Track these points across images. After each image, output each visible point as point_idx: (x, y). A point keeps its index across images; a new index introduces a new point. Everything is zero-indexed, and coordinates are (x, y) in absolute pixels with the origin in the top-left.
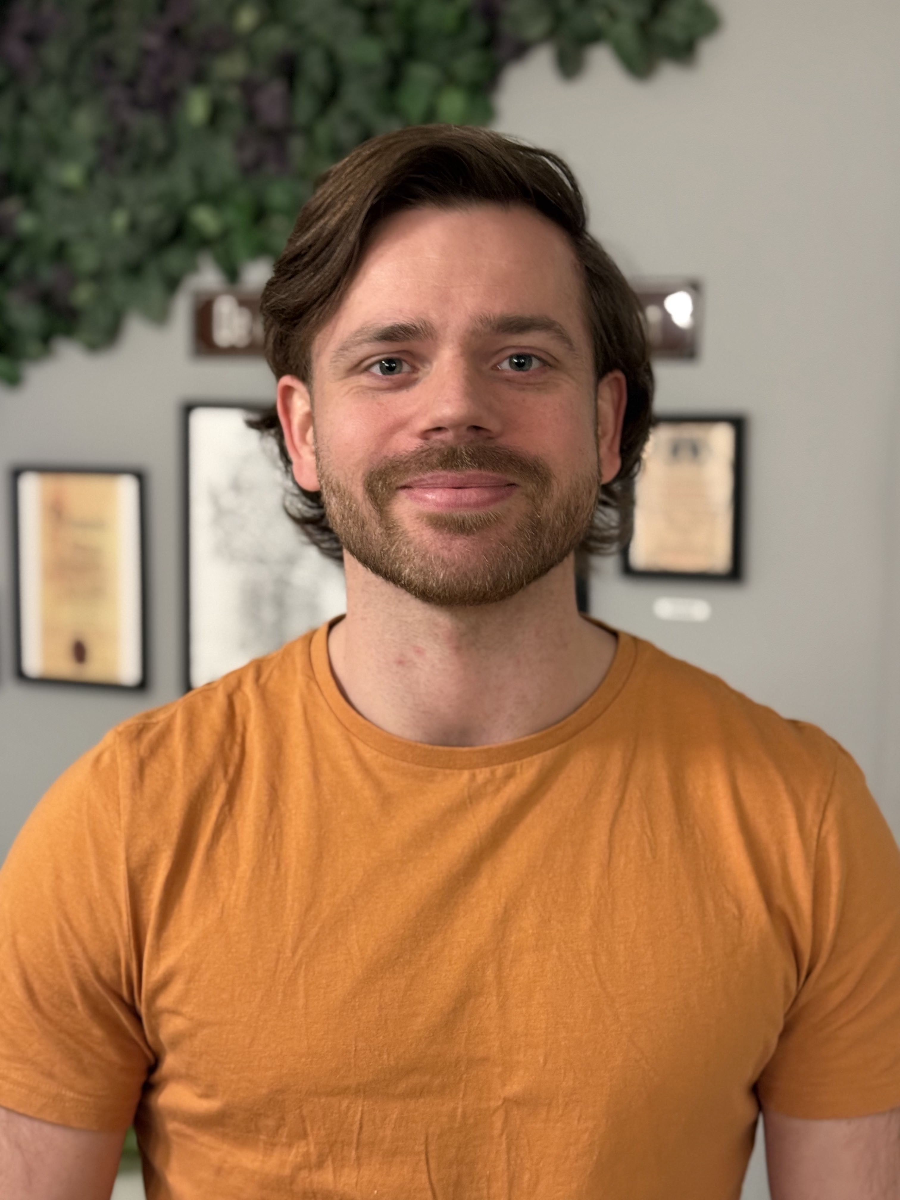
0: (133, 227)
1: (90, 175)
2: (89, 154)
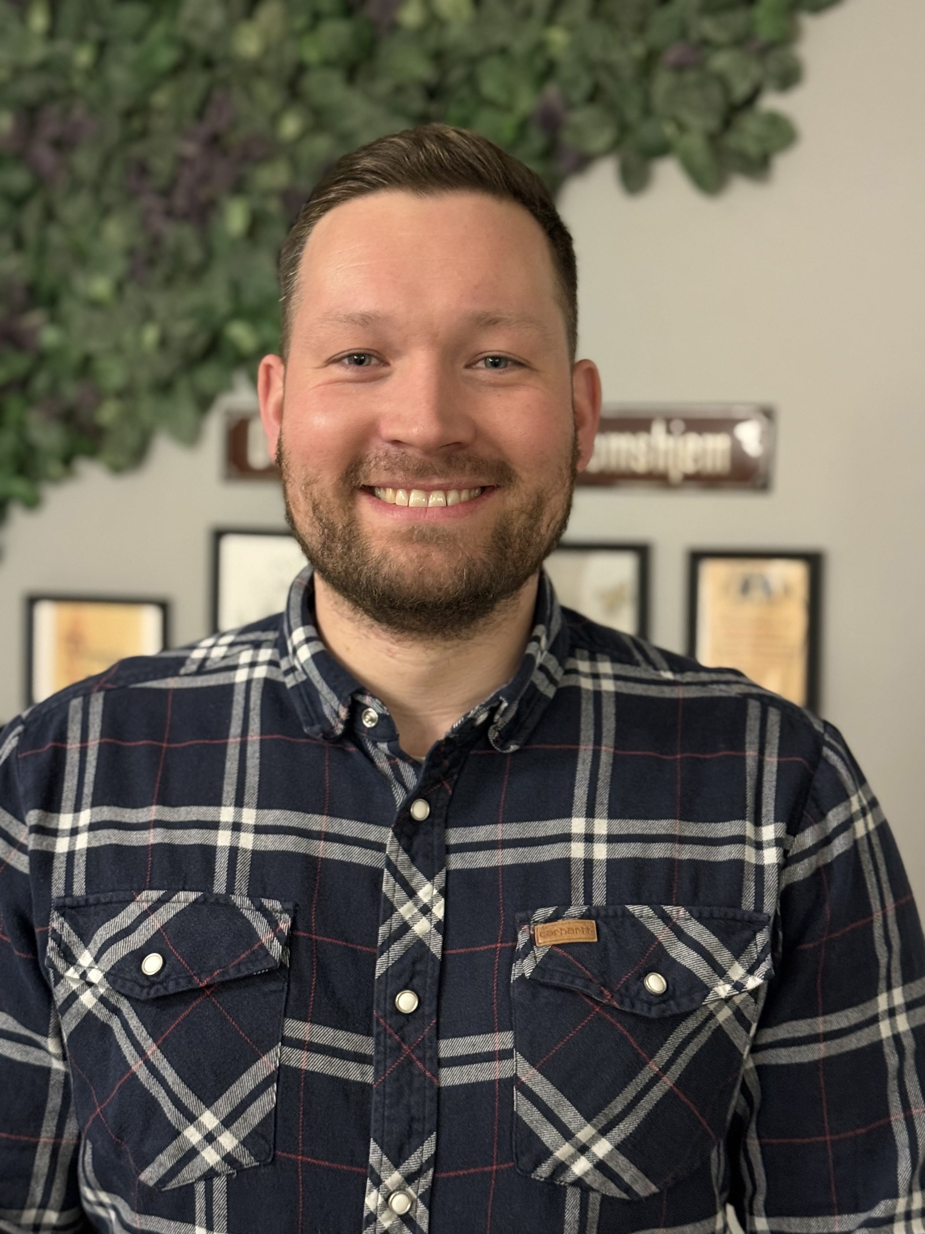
0: (163, 342)
1: (119, 287)
2: (119, 266)
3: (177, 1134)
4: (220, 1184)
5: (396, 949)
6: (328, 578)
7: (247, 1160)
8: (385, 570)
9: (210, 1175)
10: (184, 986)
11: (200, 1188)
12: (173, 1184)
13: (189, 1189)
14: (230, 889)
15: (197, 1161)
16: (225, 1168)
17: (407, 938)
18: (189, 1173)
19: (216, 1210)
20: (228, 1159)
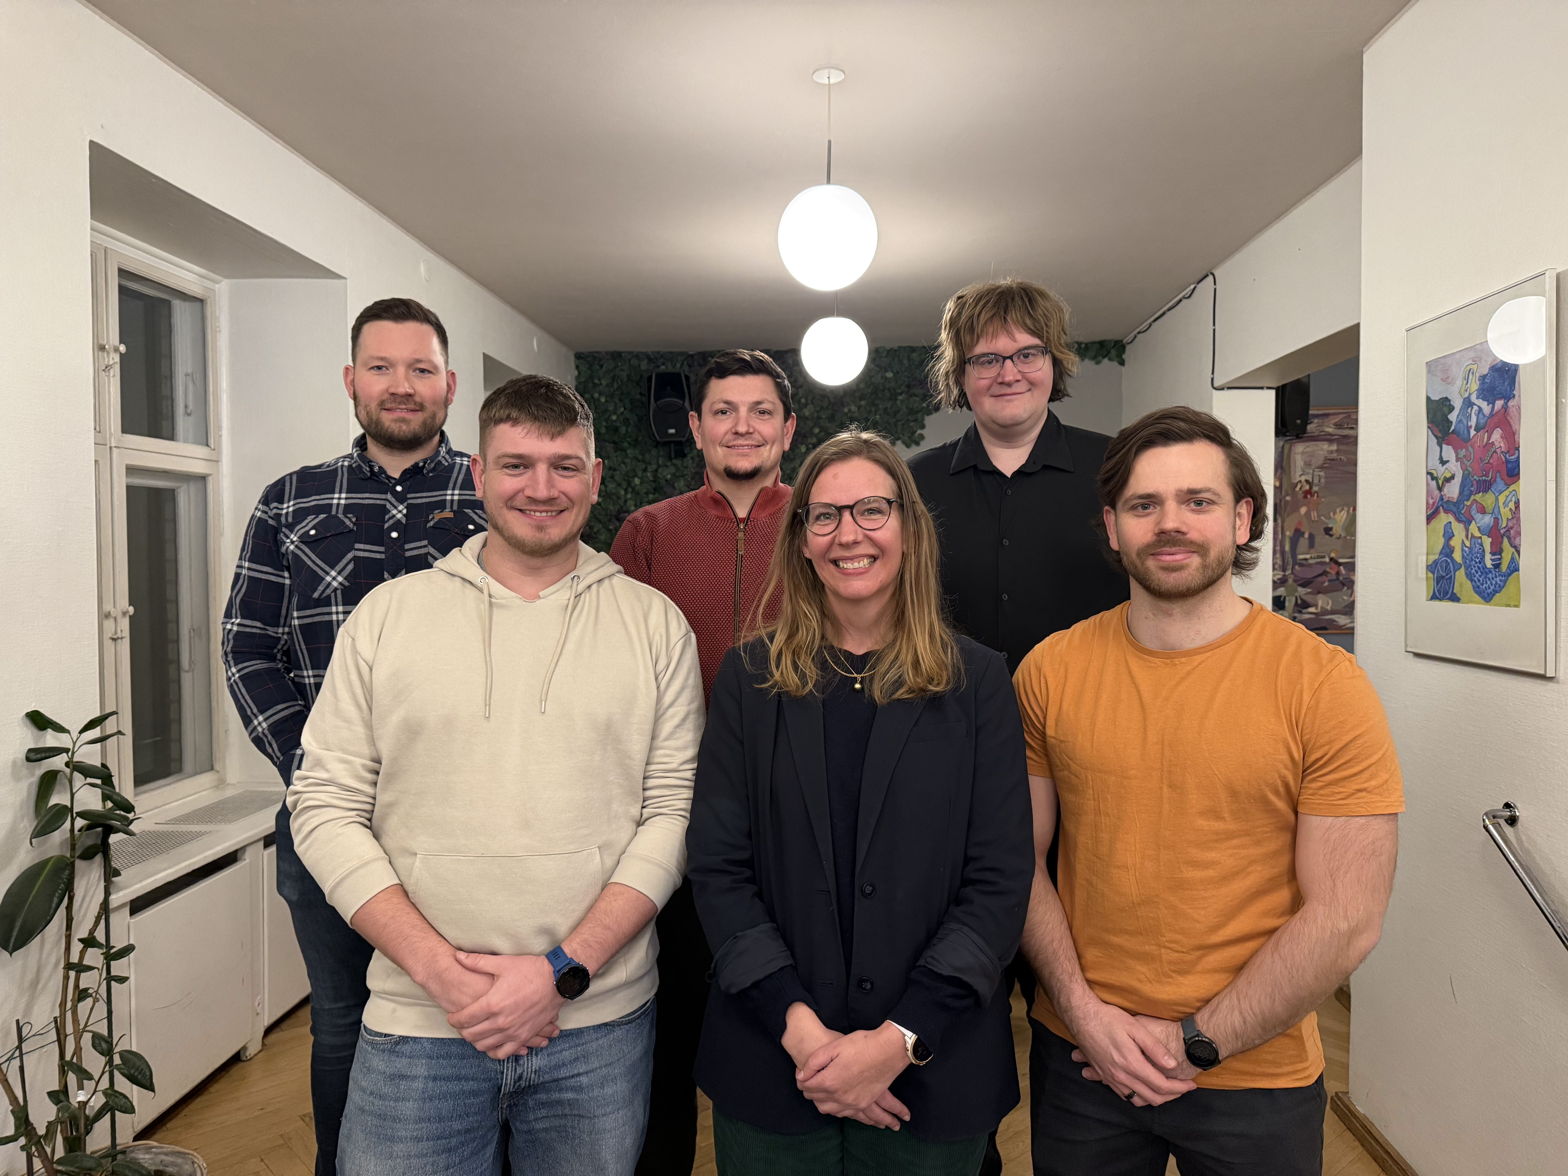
3: (324, 579)
4: (339, 592)
5: (391, 522)
6: (369, 434)
7: (347, 584)
8: (390, 430)
9: (336, 589)
10: (323, 536)
11: (333, 595)
12: (324, 595)
13: (329, 596)
14: (337, 512)
15: (331, 586)
16: (340, 587)
17: (394, 519)
18: (328, 591)
19: (338, 600)
20: (340, 584)
